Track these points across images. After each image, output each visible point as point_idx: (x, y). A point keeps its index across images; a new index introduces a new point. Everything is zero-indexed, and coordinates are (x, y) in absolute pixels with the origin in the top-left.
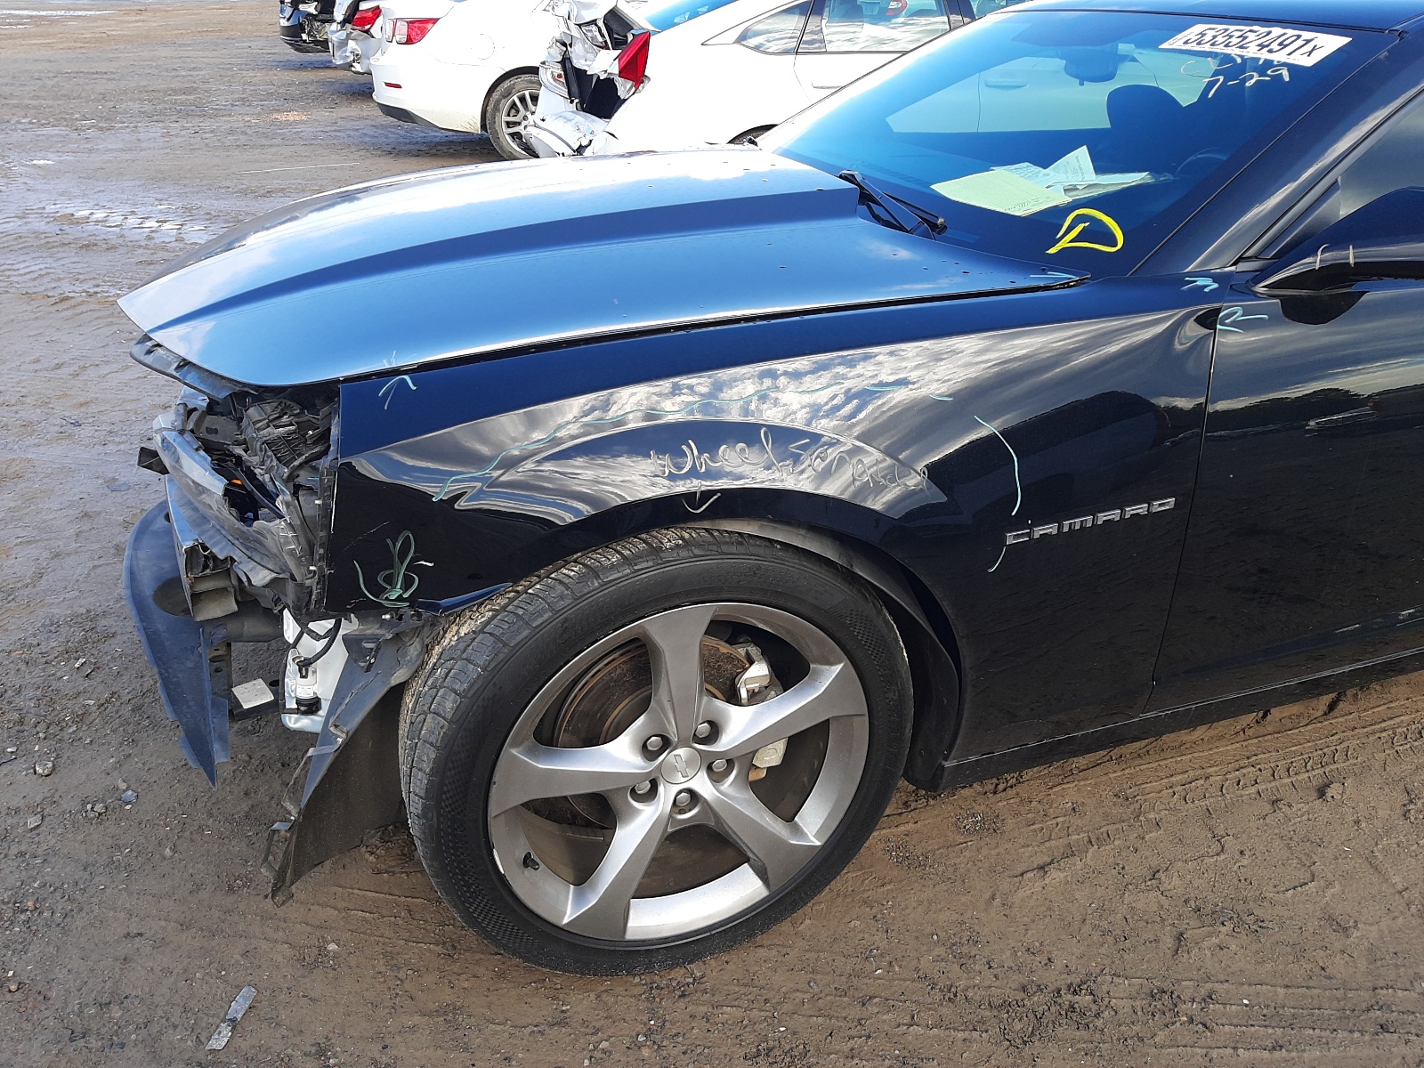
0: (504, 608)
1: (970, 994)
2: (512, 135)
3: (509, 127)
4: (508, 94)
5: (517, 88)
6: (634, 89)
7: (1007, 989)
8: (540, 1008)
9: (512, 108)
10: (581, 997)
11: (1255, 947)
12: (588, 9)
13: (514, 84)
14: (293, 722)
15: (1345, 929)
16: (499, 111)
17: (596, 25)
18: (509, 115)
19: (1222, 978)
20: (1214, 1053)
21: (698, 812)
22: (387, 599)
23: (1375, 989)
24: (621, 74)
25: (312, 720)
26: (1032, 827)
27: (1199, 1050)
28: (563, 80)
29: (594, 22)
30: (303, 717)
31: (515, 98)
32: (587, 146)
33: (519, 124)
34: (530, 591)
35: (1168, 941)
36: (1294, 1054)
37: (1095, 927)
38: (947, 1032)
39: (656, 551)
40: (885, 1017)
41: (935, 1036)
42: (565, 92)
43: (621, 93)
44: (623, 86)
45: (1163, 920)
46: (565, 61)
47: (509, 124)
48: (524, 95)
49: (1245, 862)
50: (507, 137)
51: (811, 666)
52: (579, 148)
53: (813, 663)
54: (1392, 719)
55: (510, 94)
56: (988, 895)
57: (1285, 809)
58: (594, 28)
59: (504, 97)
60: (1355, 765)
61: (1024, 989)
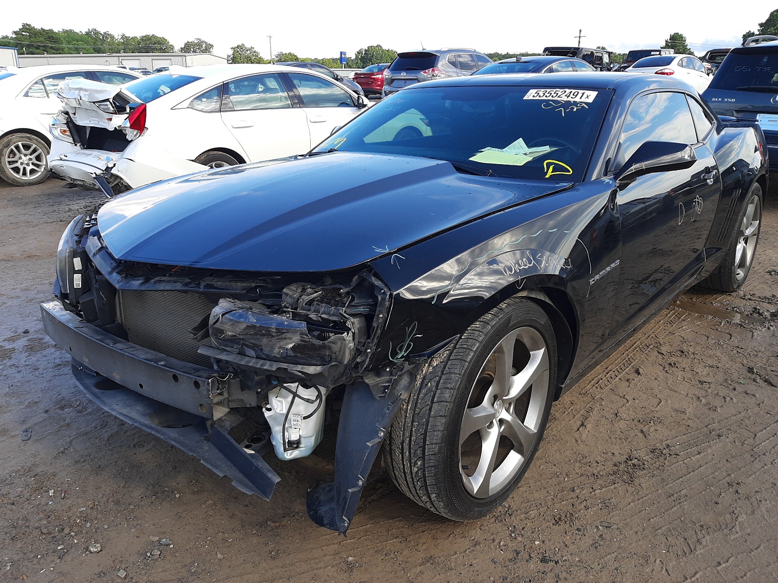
0: (455, 347)
1: (601, 473)
2: (12, 169)
3: (10, 164)
4: (8, 145)
5: (13, 141)
6: (139, 134)
7: (610, 467)
8: (463, 544)
9: (10, 153)
10: (474, 531)
11: (665, 426)
12: (100, 93)
13: (11, 139)
14: (289, 455)
15: (683, 412)
16: (3, 155)
17: (109, 102)
18: (9, 157)
19: (665, 439)
20: (685, 461)
21: (504, 428)
22: (397, 358)
23: (707, 426)
24: (131, 127)
25: (299, 450)
26: (565, 414)
27: (681, 462)
28: (68, 133)
29: (108, 100)
30: (295, 450)
31: (13, 147)
32: (112, 168)
33: (17, 162)
34: (463, 337)
35: (640, 435)
36: (705, 453)
37: (615, 438)
38: (607, 488)
39: (501, 309)
40: (584, 492)
41: (605, 491)
42: (71, 140)
43: (129, 138)
44: (130, 134)
45: (632, 429)
46: (70, 123)
47: (10, 163)
48: (18, 145)
49: (637, 402)
50: (10, 170)
51: (530, 353)
52: (106, 169)
53: (531, 351)
54: (635, 343)
55: (9, 145)
56: (574, 441)
57: (633, 381)
58: (108, 103)
59: (6, 147)
60: (638, 361)
61: (615, 465)
